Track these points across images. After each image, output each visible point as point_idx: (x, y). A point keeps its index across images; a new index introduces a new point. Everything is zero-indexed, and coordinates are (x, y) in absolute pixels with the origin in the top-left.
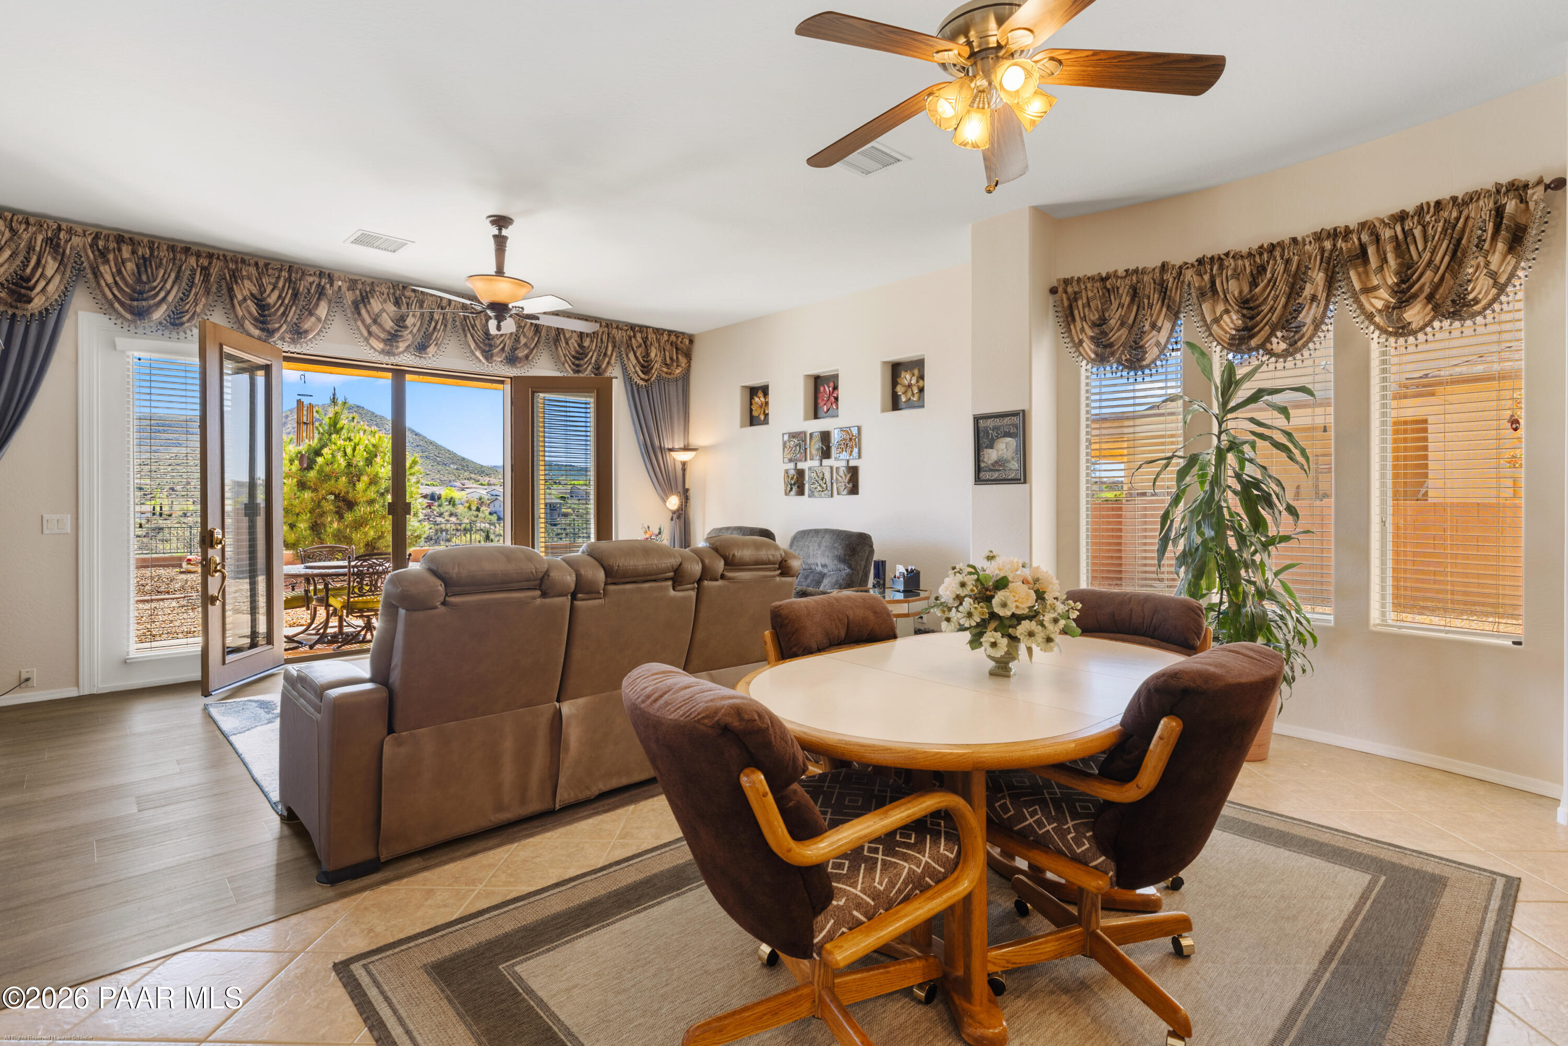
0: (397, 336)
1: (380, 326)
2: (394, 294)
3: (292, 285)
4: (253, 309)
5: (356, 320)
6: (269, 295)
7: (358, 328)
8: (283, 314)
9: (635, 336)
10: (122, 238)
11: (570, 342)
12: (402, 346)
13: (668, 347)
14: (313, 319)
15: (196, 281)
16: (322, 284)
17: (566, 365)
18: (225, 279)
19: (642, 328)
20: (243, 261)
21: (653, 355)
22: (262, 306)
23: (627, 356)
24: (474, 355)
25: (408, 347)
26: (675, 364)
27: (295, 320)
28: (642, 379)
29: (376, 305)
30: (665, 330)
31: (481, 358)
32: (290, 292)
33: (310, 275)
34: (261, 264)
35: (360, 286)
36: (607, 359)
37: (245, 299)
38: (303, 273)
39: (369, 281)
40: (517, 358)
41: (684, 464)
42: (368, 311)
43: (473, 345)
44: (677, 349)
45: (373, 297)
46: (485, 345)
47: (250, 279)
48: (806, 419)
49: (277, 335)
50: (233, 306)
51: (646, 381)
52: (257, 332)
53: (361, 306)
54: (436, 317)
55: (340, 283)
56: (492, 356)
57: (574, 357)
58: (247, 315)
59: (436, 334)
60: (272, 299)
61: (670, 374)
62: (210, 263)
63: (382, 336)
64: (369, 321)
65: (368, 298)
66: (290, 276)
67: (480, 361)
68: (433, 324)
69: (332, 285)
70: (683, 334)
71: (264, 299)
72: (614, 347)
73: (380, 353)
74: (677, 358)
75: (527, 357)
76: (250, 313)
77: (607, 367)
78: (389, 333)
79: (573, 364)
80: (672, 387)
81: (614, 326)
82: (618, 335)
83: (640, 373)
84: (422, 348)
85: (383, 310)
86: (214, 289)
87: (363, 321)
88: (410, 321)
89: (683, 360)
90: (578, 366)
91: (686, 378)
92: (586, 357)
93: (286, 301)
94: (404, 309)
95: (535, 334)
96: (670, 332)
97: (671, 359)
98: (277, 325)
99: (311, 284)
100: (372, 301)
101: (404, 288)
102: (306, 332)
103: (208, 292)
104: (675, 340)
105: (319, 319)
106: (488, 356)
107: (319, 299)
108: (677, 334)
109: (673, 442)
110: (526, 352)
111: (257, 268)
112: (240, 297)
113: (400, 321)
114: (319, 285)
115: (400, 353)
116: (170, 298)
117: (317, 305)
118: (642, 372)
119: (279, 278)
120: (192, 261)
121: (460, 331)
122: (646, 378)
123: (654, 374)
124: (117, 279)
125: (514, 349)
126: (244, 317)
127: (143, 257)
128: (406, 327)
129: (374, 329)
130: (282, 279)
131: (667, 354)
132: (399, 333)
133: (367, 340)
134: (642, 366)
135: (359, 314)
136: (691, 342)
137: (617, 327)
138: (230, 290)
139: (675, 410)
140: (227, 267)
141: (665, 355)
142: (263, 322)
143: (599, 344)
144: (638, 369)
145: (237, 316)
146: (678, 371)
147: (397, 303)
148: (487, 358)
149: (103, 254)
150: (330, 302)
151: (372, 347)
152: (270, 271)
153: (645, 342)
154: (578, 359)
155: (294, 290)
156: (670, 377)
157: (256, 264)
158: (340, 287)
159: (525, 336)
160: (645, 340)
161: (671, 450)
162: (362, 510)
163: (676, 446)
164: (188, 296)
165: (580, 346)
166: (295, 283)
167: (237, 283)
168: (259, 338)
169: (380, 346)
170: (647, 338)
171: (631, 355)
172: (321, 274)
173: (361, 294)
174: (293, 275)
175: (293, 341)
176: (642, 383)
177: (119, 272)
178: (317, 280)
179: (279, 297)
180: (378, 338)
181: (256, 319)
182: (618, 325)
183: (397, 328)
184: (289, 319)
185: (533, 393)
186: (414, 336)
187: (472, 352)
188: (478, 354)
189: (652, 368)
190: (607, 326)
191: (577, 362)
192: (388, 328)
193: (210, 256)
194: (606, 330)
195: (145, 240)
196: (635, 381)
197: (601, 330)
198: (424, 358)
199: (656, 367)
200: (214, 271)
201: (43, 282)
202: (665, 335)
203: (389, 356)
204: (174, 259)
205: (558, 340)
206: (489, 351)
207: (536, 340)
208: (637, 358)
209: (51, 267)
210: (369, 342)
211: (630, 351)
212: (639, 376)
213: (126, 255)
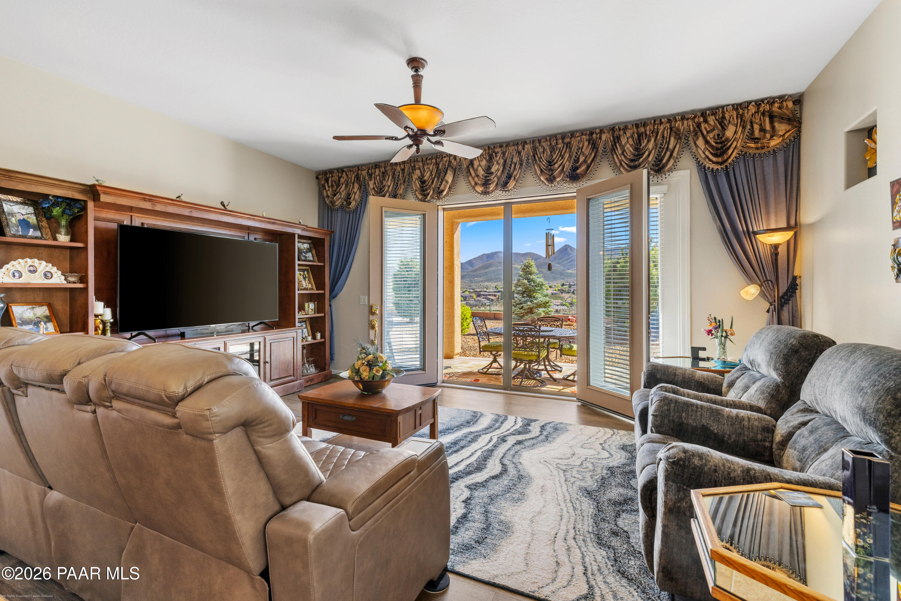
0: (488, 180)
1: (478, 176)
2: (488, 153)
3: (437, 166)
4: (419, 185)
5: (468, 177)
6: (426, 175)
7: (469, 182)
8: (432, 183)
9: (706, 121)
10: (376, 165)
12: (492, 187)
13: (756, 118)
14: (445, 183)
15: (400, 177)
16: (451, 160)
17: (622, 169)
18: (410, 173)
19: (714, 111)
21: (730, 134)
22: (423, 182)
23: (695, 143)
24: (541, 180)
25: (497, 184)
26: (768, 136)
27: (437, 186)
28: (713, 162)
29: (476, 164)
30: (749, 103)
31: (546, 181)
32: (435, 170)
33: (445, 157)
34: (424, 159)
36: (668, 153)
37: (416, 180)
38: (442, 157)
40: (577, 174)
41: (774, 247)
42: (474, 169)
43: (539, 172)
44: (772, 117)
46: (548, 170)
47: (419, 169)
49: (430, 196)
50: (413, 186)
51: (721, 163)
52: (420, 197)
53: (469, 167)
54: (515, 160)
56: (555, 178)
57: (629, 160)
59: (515, 173)
60: (428, 177)
61: (763, 148)
62: (405, 166)
63: (481, 182)
64: (473, 175)
65: (473, 161)
67: (545, 184)
68: (513, 165)
69: (457, 159)
71: (424, 178)
72: (678, 138)
73: (481, 194)
74: (773, 128)
75: (584, 172)
76: (418, 188)
77: (669, 160)
78: (483, 180)
79: (629, 166)
80: (769, 163)
81: (678, 118)
82: (684, 125)
83: (711, 157)
84: (505, 184)
85: (480, 166)
86: (407, 179)
87: (471, 176)
88: (493, 170)
89: (782, 128)
92: (641, 157)
93: (433, 176)
94: (492, 160)
95: (593, 151)
96: (758, 103)
97: (763, 130)
98: (429, 191)
99: (446, 162)
100: (475, 161)
101: (494, 147)
102: (443, 191)
103: (404, 182)
104: (768, 107)
105: (448, 182)
106: (551, 179)
107: (448, 171)
108: (771, 101)
109: (768, 223)
110: (584, 167)
111: (423, 162)
112: (414, 180)
113: (488, 170)
114: (449, 162)
115: (493, 190)
116: (390, 190)
117: (446, 175)
118: (715, 155)
119: (431, 163)
120: (398, 168)
121: (532, 165)
122: (720, 160)
123: (733, 154)
124: (374, 186)
125: (574, 169)
126: (416, 190)
127: (382, 172)
128: (492, 173)
130: (433, 163)
131: (756, 127)
132: (488, 178)
133: (474, 188)
134: (715, 149)
135: (470, 172)
136: (798, 102)
137: (683, 119)
138: (412, 177)
139: (771, 187)
140: (411, 166)
141: (751, 128)
142: (423, 191)
143: (659, 142)
144: (707, 153)
145: (414, 191)
146: (777, 142)
150: (454, 170)
151: (477, 192)
152: (427, 162)
153: (720, 124)
154: (635, 161)
155: (437, 169)
156: (763, 151)
157: (422, 160)
158: (460, 159)
160: (720, 120)
164: (397, 186)
165: (636, 149)
166: (439, 164)
167: (414, 173)
168: (421, 200)
169: (480, 189)
170: (724, 117)
171: (700, 142)
174: (438, 160)
175: (439, 198)
176: (715, 167)
177: (376, 182)
178: (449, 159)
179: (431, 175)
180: (480, 185)
181: (420, 191)
182: (683, 117)
184: (433, 186)
185: (589, 200)
188: (543, 179)
189: (729, 148)
190: (669, 121)
191: (632, 164)
192: (483, 177)
194: (668, 125)
195: (383, 164)
196: (707, 166)
197: (662, 127)
198: (509, 191)
199: (734, 146)
200: (406, 170)
201: (354, 195)
202: (751, 107)
203: (486, 195)
204: (392, 169)
205: (613, 149)
206: (552, 174)
207: (593, 155)
208: (707, 142)
209: (356, 186)
210: (475, 190)
211: (698, 139)
212: (710, 160)
213: (377, 173)
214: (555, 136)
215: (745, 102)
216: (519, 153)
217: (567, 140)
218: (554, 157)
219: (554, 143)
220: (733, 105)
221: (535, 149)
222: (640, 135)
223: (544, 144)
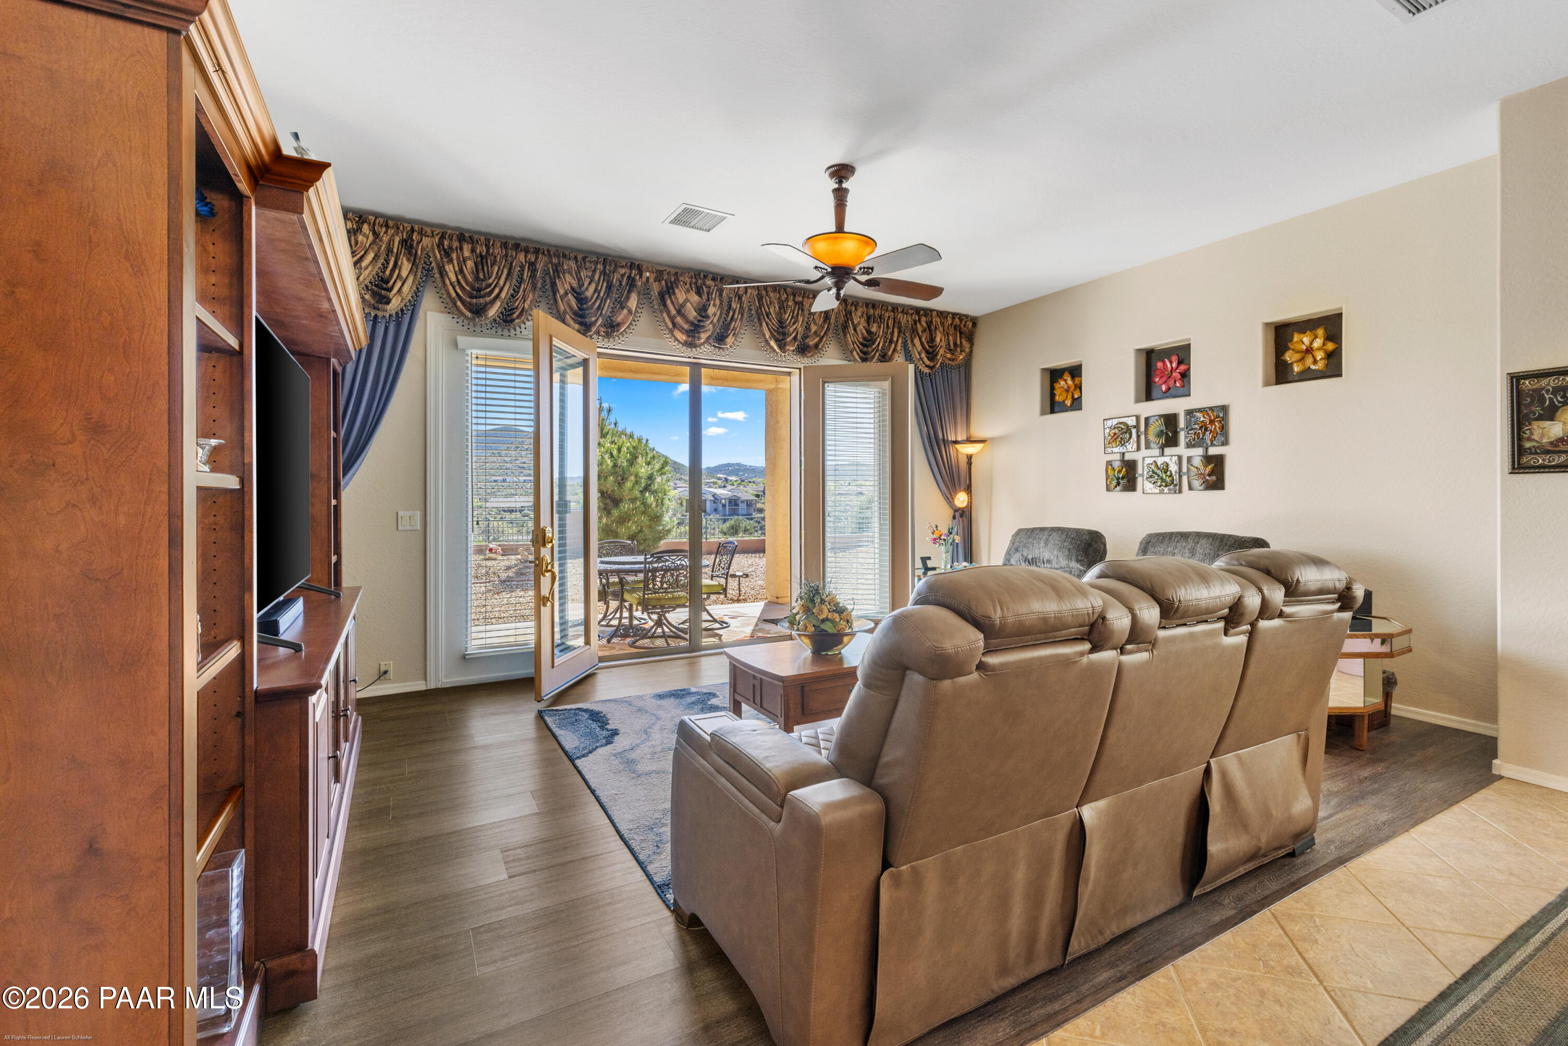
0: (699, 326)
1: (684, 316)
2: (696, 283)
3: (606, 277)
4: (574, 303)
5: (661, 312)
6: (587, 289)
7: (664, 321)
8: (599, 306)
9: (919, 321)
10: (464, 236)
11: (858, 329)
12: (704, 336)
13: (952, 331)
14: (625, 311)
15: (525, 278)
16: (633, 275)
17: (855, 353)
18: (549, 274)
19: (927, 312)
20: (564, 256)
21: (938, 339)
22: (581, 299)
23: (912, 341)
24: (768, 344)
25: (708, 338)
26: (959, 349)
27: (609, 313)
28: (927, 366)
29: (681, 295)
30: (949, 313)
31: (776, 347)
32: (605, 284)
33: (622, 267)
34: (580, 257)
35: (665, 277)
36: (893, 345)
37: (566, 293)
38: (616, 265)
39: (673, 271)
40: (809, 347)
41: (970, 458)
42: (672, 303)
43: (768, 335)
44: (961, 333)
45: (677, 287)
46: (778, 333)
47: (570, 273)
48: (1138, 400)
49: (594, 329)
50: (556, 301)
51: (931, 368)
52: (574, 324)
53: (667, 296)
54: (734, 306)
55: (648, 274)
56: (785, 345)
57: (861, 344)
58: (568, 310)
59: (733, 323)
60: (589, 293)
61: (953, 360)
62: (537, 258)
63: (686, 326)
64: (673, 312)
65: (673, 289)
66: (605, 268)
67: (774, 350)
68: (731, 313)
69: (641, 277)
70: (967, 316)
71: (584, 292)
72: (900, 332)
73: (683, 345)
74: (961, 342)
75: (816, 346)
76: (571, 307)
77: (892, 353)
78: (692, 324)
79: (861, 351)
80: (955, 375)
81: (900, 310)
82: (903, 319)
83: (926, 360)
84: (720, 339)
85: (687, 300)
86: (539, 285)
87: (668, 313)
88: (711, 310)
89: (966, 345)
90: (865, 353)
91: (967, 364)
92: (873, 343)
93: (602, 294)
94: (705, 297)
95: (825, 321)
96: (954, 315)
97: (955, 344)
98: (593, 319)
99: (623, 275)
100: (676, 291)
101: (705, 277)
102: (619, 325)
103: (534, 288)
104: (958, 323)
105: (630, 311)
106: (782, 345)
107: (630, 292)
108: (961, 317)
109: (957, 434)
110: (817, 340)
111: (577, 262)
112: (562, 292)
113: (702, 311)
114: (629, 277)
115: (703, 344)
116: (503, 295)
117: (628, 298)
118: (927, 358)
119: (594, 271)
120: (521, 257)
121: (756, 320)
122: (932, 364)
123: (938, 360)
124: (460, 277)
125: (805, 337)
126: (565, 312)
127: (481, 256)
128: (707, 317)
129: (679, 319)
130: (598, 271)
131: (951, 338)
132: (702, 324)
133: (671, 332)
134: (927, 352)
135: (665, 305)
136: (974, 325)
137: (903, 312)
138: (554, 284)
139: (957, 399)
140: (551, 261)
141: (948, 339)
142: (582, 316)
143: (886, 330)
144: (923, 355)
145: (558, 311)
146: (961, 357)
147: (699, 293)
148: (780, 347)
149: (447, 254)
150: (639, 295)
151: (676, 339)
152: (588, 264)
153: (929, 327)
154: (865, 346)
155: (608, 283)
156: (953, 363)
157: (576, 258)
158: (648, 278)
159: (815, 323)
160: (929, 324)
161: (956, 442)
162: (625, 506)
163: (959, 439)
164: (518, 292)
165: (867, 332)
166: (609, 276)
167: (559, 277)
168: (579, 332)
169: (682, 337)
170: (931, 322)
171: (917, 341)
172: (632, 266)
173: (667, 284)
174: (608, 267)
175: (608, 335)
176: (927, 371)
177: (461, 271)
178: (628, 271)
179: (596, 290)
180: (681, 329)
181: (575, 314)
182: (905, 309)
183: (700, 318)
184: (604, 312)
185: (824, 383)
186: (714, 326)
187: (767, 341)
188: (773, 343)
189: (937, 355)
190: (893, 310)
191: (865, 349)
192: (691, 318)
193: (537, 251)
194: (892, 314)
195: (483, 238)
196: (920, 368)
197: (887, 315)
198: (723, 349)
199: (940, 353)
200: (540, 266)
201: (399, 284)
202: (949, 318)
203: (691, 348)
204: (506, 256)
205: (845, 327)
206: (783, 340)
207: (826, 326)
208: (922, 344)
209: (406, 267)
210: (674, 336)
211: (915, 337)
212: (924, 363)
213: (467, 253)
214: (785, 288)
215: (945, 312)
216: (740, 298)
217: (799, 299)
218: (786, 317)
219: (784, 297)
220: (937, 311)
221: (760, 298)
222: (869, 318)
223: (772, 295)
